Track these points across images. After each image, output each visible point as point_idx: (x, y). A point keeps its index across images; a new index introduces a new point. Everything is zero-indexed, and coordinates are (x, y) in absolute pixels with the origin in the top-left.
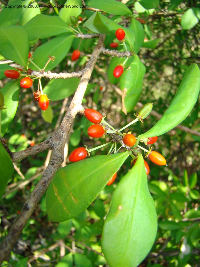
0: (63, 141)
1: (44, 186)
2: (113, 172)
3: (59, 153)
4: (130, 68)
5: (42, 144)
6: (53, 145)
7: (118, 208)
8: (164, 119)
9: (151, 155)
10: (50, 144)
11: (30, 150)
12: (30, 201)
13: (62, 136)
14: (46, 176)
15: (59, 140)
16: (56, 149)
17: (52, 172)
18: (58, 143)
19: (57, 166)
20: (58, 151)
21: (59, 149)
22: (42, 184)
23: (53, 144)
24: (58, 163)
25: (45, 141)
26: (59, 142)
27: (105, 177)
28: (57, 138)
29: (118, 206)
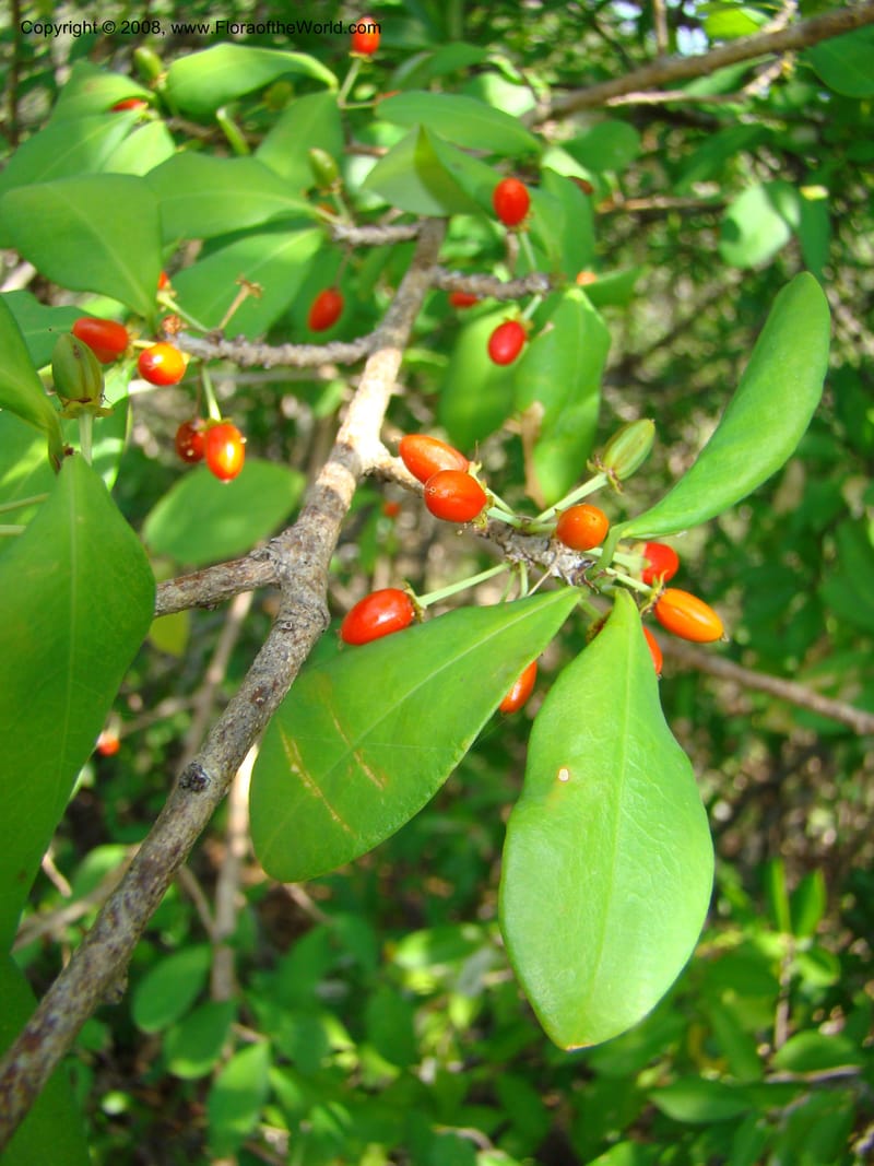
0: (322, 554)
1: (260, 703)
2: (524, 658)
3: (311, 592)
4: (550, 327)
5: (241, 563)
6: (284, 567)
7: (556, 778)
8: (704, 468)
9: (662, 603)
10: (272, 563)
11: (198, 581)
12: (209, 758)
13: (318, 537)
14: (265, 670)
15: (306, 550)
16: (296, 579)
17: (287, 657)
18: (302, 559)
19: (304, 638)
20: (308, 587)
21: (309, 578)
22: (253, 699)
23: (285, 562)
24: (308, 626)
25: (252, 553)
26: (309, 558)
27: (495, 675)
28: (300, 544)
29: (555, 769)
